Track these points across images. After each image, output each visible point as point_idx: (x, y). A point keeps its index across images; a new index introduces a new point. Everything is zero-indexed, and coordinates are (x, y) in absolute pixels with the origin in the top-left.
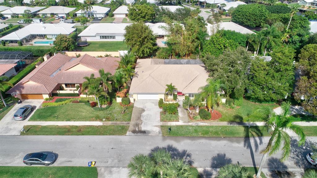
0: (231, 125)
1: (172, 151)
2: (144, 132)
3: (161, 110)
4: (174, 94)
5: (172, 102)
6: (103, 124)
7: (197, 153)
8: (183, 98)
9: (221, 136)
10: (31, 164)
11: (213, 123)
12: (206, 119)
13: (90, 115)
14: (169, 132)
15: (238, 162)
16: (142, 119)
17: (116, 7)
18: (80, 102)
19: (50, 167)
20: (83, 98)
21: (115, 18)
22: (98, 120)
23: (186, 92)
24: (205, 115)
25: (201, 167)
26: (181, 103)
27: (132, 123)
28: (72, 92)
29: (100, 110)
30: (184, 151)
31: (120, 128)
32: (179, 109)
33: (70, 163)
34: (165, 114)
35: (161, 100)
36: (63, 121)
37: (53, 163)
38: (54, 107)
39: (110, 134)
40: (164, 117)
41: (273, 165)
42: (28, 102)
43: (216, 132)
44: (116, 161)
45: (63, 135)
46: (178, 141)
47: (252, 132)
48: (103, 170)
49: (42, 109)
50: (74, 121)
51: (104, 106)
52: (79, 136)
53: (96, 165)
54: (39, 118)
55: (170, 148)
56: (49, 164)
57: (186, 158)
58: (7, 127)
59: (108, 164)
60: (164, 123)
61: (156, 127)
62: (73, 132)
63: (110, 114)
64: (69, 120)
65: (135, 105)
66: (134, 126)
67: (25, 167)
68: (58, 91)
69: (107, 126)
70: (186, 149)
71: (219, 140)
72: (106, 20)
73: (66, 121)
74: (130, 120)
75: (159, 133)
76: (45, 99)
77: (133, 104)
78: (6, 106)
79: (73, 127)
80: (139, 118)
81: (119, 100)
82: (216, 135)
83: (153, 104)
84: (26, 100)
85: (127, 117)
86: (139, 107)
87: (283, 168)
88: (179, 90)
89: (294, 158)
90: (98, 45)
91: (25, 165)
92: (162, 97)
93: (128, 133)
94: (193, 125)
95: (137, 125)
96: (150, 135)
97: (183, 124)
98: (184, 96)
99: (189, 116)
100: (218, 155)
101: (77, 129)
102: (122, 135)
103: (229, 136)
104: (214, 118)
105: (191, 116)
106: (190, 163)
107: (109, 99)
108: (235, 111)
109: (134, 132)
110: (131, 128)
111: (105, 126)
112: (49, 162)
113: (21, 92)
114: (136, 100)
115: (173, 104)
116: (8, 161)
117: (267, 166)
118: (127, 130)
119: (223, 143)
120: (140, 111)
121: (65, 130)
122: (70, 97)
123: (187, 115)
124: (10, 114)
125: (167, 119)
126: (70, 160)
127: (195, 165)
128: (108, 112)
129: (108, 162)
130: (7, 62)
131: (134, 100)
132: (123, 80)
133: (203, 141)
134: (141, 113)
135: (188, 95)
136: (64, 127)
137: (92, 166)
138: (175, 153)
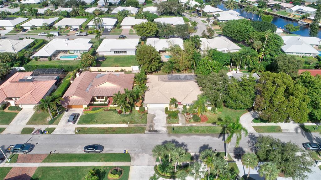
0: (214, 126)
1: (175, 143)
2: (156, 131)
3: (167, 115)
4: (175, 104)
5: (175, 110)
6: (129, 126)
7: (191, 144)
8: (182, 106)
9: (207, 133)
10: (89, 152)
11: (202, 124)
12: (197, 122)
13: (119, 120)
14: (173, 131)
15: (216, 149)
16: (154, 122)
17: (122, 19)
18: (110, 110)
19: (101, 154)
20: (112, 107)
21: (122, 30)
22: (125, 123)
23: (184, 103)
24: (196, 119)
25: (193, 153)
26: (180, 110)
27: (148, 125)
28: (103, 103)
29: (125, 116)
30: (183, 143)
31: (140, 129)
32: (179, 115)
33: (112, 151)
34: (170, 118)
35: (167, 108)
36: (101, 124)
37: (102, 151)
38: (92, 114)
39: (134, 133)
40: (169, 120)
41: (237, 151)
42: (73, 111)
43: (203, 131)
44: (141, 149)
45: (103, 134)
46: (178, 137)
47: (227, 130)
48: (133, 155)
49: (84, 116)
50: (109, 124)
51: (127, 113)
52: (114, 134)
53: (129, 152)
54: (84, 123)
55: (173, 141)
56: (100, 152)
57: (184, 147)
58: (64, 129)
59: (136, 152)
60: (169, 124)
61: (164, 128)
62: (109, 131)
63: (132, 119)
64: (105, 123)
65: (148, 112)
66: (149, 127)
67: (85, 154)
68: (93, 102)
69: (131, 127)
70: (184, 142)
71: (205, 136)
72: (115, 32)
73: (103, 124)
74: (146, 123)
75: (166, 131)
76: (85, 108)
77: (147, 111)
78: (58, 114)
79: (108, 128)
80: (152, 121)
81: (137, 108)
82: (203, 132)
83: (161, 111)
84: (71, 109)
85: (144, 121)
86: (151, 113)
87: (242, 152)
88: (179, 102)
89: (250, 146)
90: (113, 60)
91: (85, 153)
92: (167, 106)
93: (146, 132)
94: (189, 126)
95: (151, 126)
96: (160, 133)
97: (182, 125)
98: (183, 105)
99: (186, 120)
100: (204, 145)
101: (112, 130)
102: (142, 133)
103: (212, 133)
104: (203, 121)
105: (187, 120)
106: (187, 150)
107: (130, 108)
108: (217, 115)
109: (150, 131)
110: (148, 128)
111: (130, 127)
112: (100, 151)
113: (68, 104)
114: (149, 108)
115: (175, 111)
116: (73, 150)
117: (233, 152)
118: (145, 130)
119: (208, 137)
120: (152, 116)
121: (104, 130)
122: (102, 107)
123: (184, 120)
124: (63, 120)
125: (171, 122)
126: (112, 149)
127: (189, 151)
128: (130, 117)
129: (135, 150)
130: (49, 78)
131: (148, 108)
132: (140, 94)
133: (195, 136)
134: (153, 118)
135: (185, 105)
136: (103, 129)
137: (126, 153)
138: (177, 144)
